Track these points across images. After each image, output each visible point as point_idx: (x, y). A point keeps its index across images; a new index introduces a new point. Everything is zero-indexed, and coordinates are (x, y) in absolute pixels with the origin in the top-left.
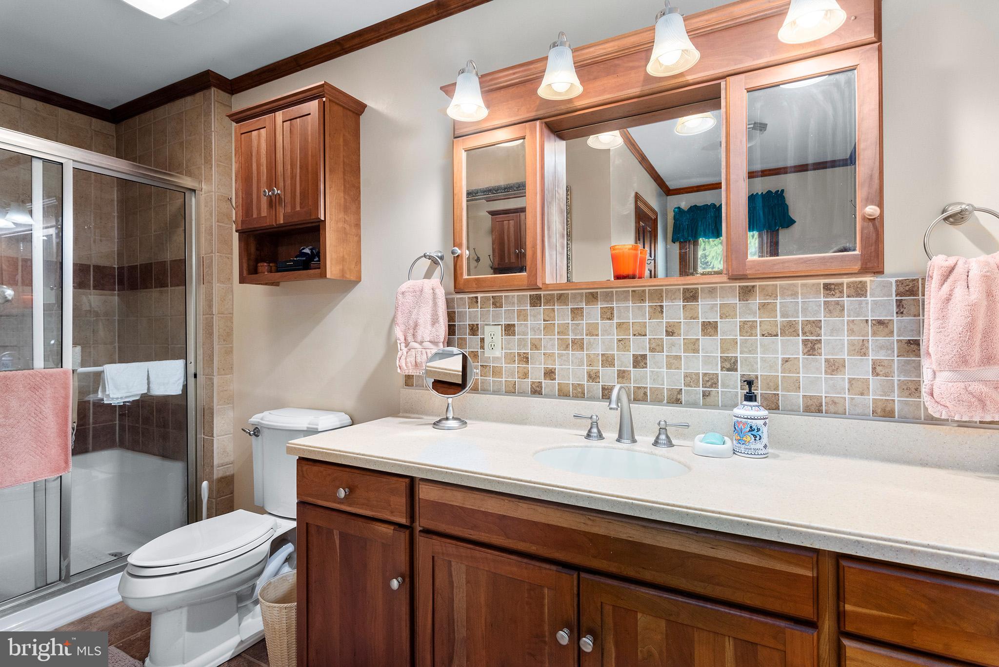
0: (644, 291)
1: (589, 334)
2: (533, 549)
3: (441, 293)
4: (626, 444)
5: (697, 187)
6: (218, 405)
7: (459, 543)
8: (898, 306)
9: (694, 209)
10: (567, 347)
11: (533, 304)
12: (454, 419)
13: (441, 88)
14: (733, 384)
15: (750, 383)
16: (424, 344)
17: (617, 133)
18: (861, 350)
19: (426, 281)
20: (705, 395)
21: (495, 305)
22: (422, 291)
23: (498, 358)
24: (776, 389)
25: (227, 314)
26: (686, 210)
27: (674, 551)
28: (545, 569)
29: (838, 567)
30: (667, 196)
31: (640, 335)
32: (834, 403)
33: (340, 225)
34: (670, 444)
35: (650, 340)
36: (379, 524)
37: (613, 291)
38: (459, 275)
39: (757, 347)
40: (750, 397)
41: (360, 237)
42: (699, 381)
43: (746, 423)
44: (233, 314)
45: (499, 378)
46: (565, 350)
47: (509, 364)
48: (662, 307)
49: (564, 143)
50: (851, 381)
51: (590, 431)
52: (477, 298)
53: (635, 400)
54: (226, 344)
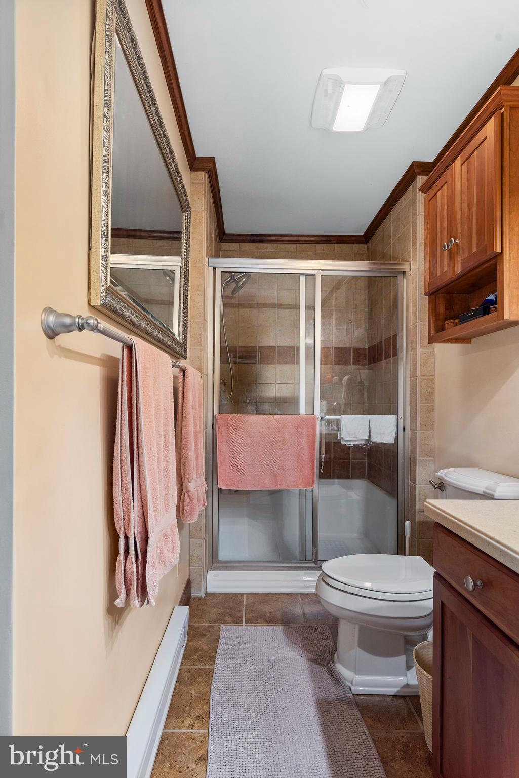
6: (420, 457)
25: (428, 376)
44: (434, 375)
54: (428, 403)
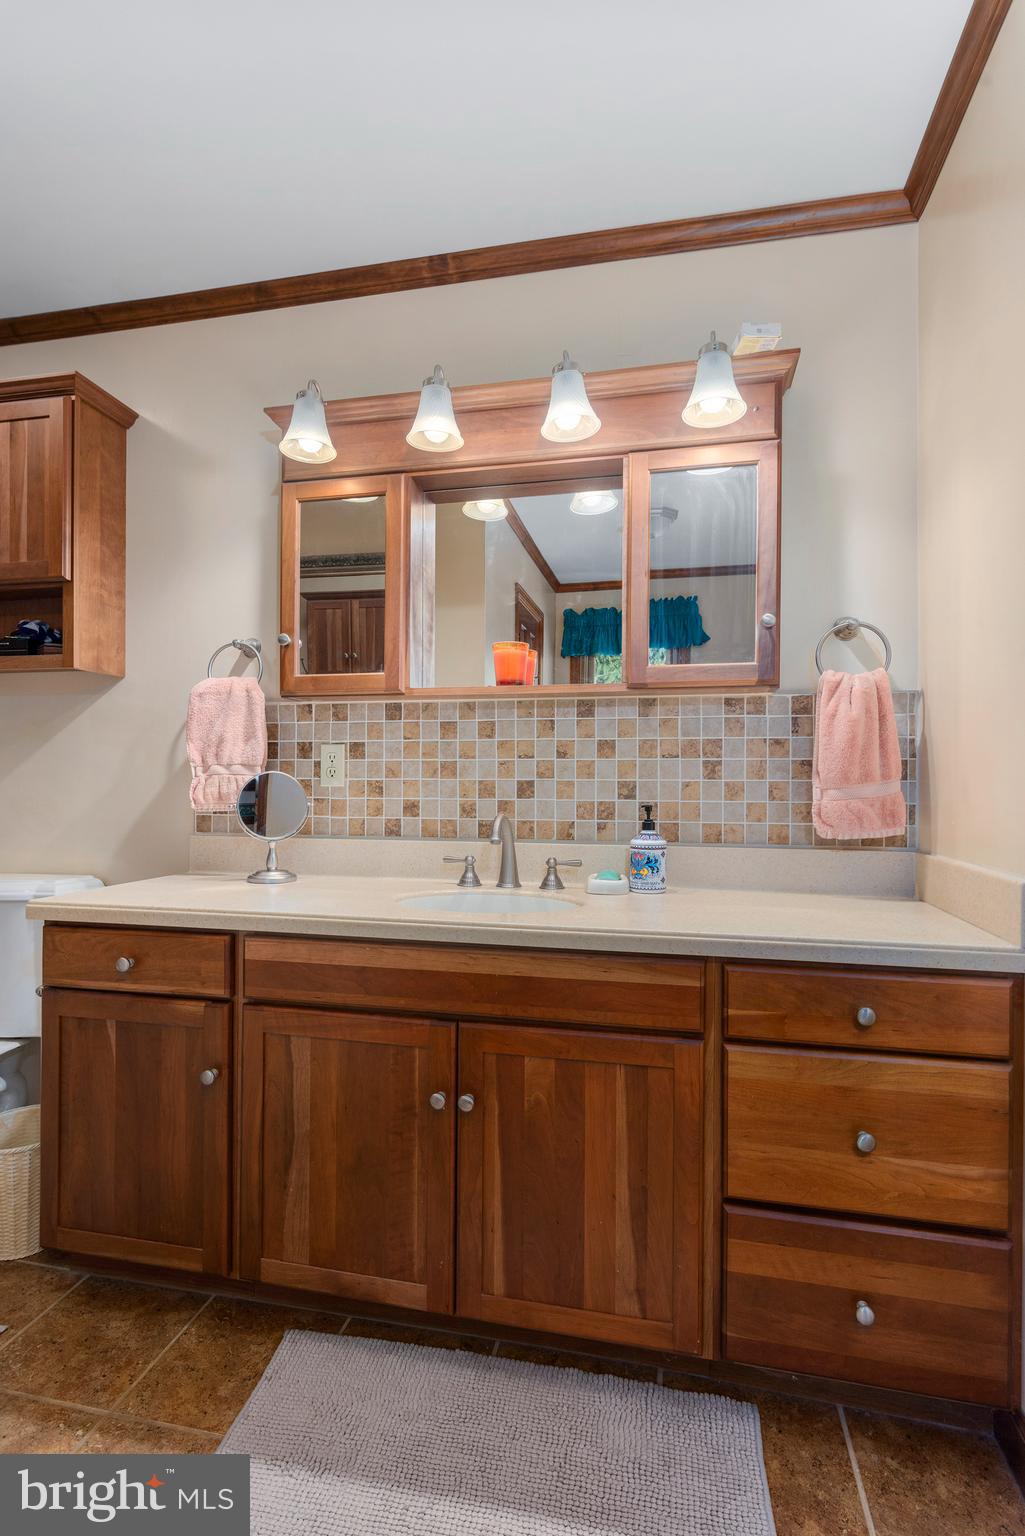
0: (532, 702)
1: (464, 755)
2: (402, 1003)
3: (259, 698)
4: (508, 889)
5: (594, 584)
7: (301, 1011)
8: (794, 724)
9: (591, 613)
10: (435, 772)
11: (390, 717)
12: (276, 870)
13: (266, 410)
14: (633, 813)
15: (648, 809)
16: (234, 768)
17: (500, 502)
18: (759, 772)
19: (234, 678)
20: (601, 828)
21: (336, 716)
22: (230, 693)
23: (340, 788)
24: (676, 818)
26: (580, 614)
27: (565, 980)
28: (417, 1025)
29: (723, 974)
30: (557, 592)
31: (526, 756)
32: (733, 831)
33: (95, 590)
34: (559, 886)
35: (538, 762)
36: (182, 1002)
37: (493, 702)
38: (288, 672)
39: (656, 771)
40: (648, 825)
41: (124, 611)
42: (593, 811)
43: (643, 854)
45: (341, 816)
46: (433, 777)
47: (355, 796)
48: (552, 722)
49: (433, 507)
50: (749, 806)
51: (464, 876)
52: (310, 706)
53: (519, 837)
